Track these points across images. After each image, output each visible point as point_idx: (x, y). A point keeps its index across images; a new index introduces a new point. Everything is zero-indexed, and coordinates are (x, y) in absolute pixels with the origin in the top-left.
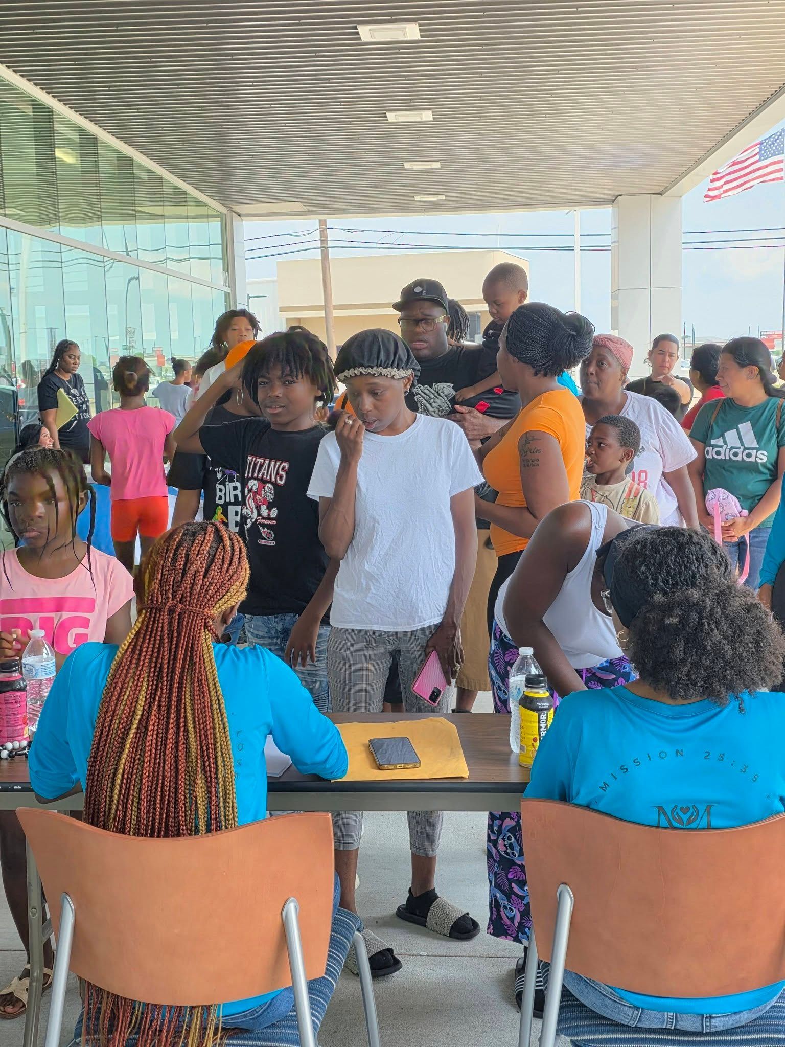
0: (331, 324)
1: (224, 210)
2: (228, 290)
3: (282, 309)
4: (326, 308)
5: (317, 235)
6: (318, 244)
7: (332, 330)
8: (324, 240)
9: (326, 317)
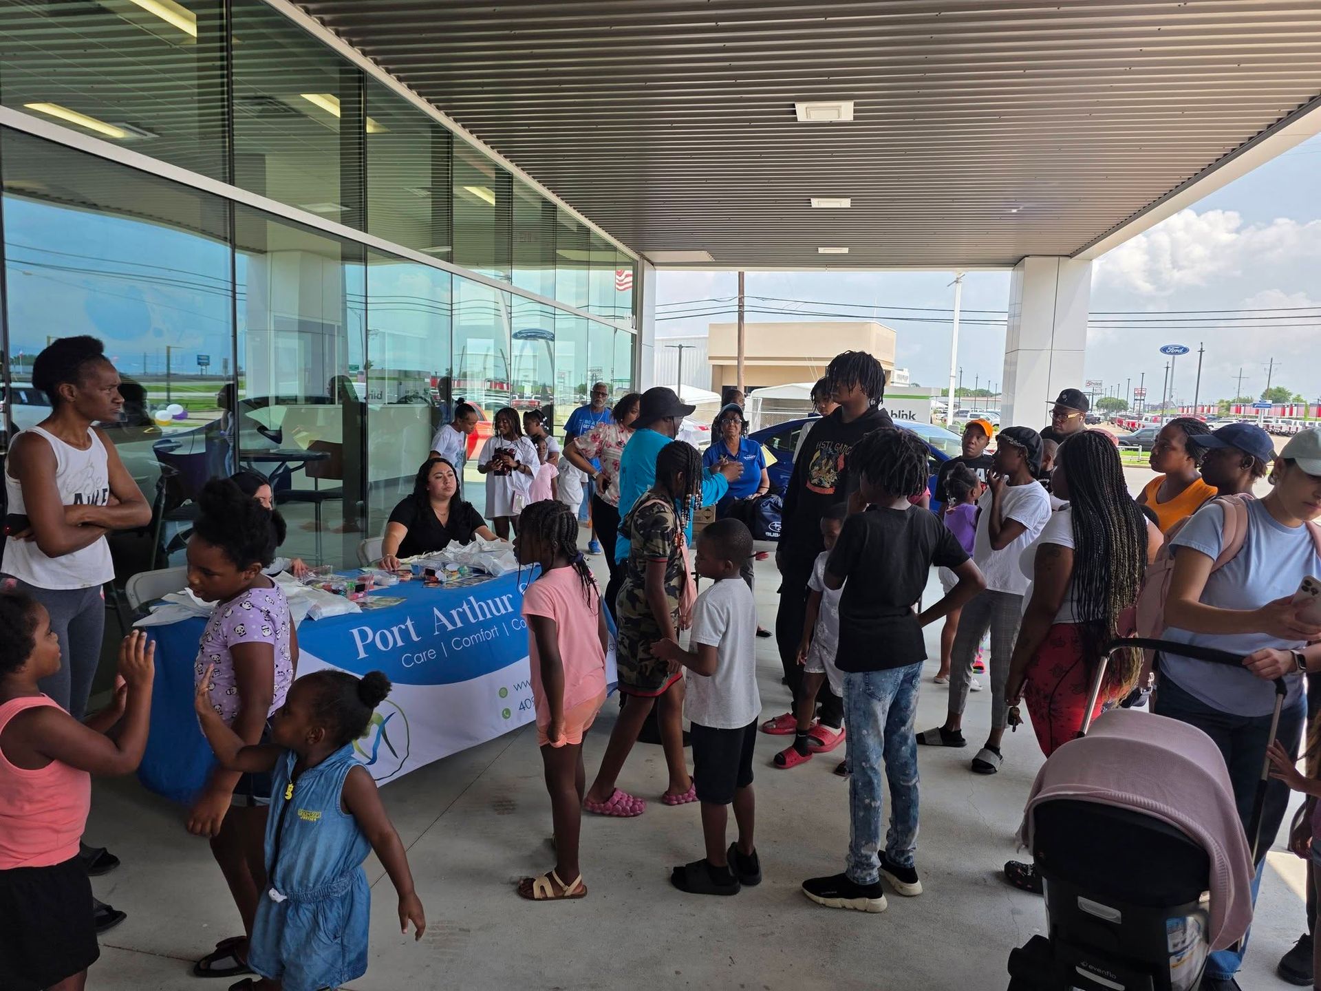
0: (742, 370)
1: (635, 256)
2: (635, 332)
3: (710, 358)
4: (738, 358)
5: (736, 302)
6: (737, 308)
7: (742, 374)
8: (741, 306)
9: (738, 366)
